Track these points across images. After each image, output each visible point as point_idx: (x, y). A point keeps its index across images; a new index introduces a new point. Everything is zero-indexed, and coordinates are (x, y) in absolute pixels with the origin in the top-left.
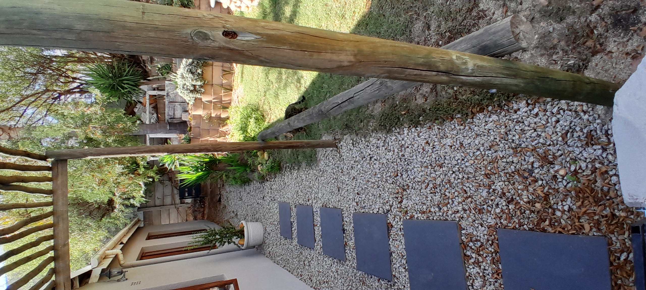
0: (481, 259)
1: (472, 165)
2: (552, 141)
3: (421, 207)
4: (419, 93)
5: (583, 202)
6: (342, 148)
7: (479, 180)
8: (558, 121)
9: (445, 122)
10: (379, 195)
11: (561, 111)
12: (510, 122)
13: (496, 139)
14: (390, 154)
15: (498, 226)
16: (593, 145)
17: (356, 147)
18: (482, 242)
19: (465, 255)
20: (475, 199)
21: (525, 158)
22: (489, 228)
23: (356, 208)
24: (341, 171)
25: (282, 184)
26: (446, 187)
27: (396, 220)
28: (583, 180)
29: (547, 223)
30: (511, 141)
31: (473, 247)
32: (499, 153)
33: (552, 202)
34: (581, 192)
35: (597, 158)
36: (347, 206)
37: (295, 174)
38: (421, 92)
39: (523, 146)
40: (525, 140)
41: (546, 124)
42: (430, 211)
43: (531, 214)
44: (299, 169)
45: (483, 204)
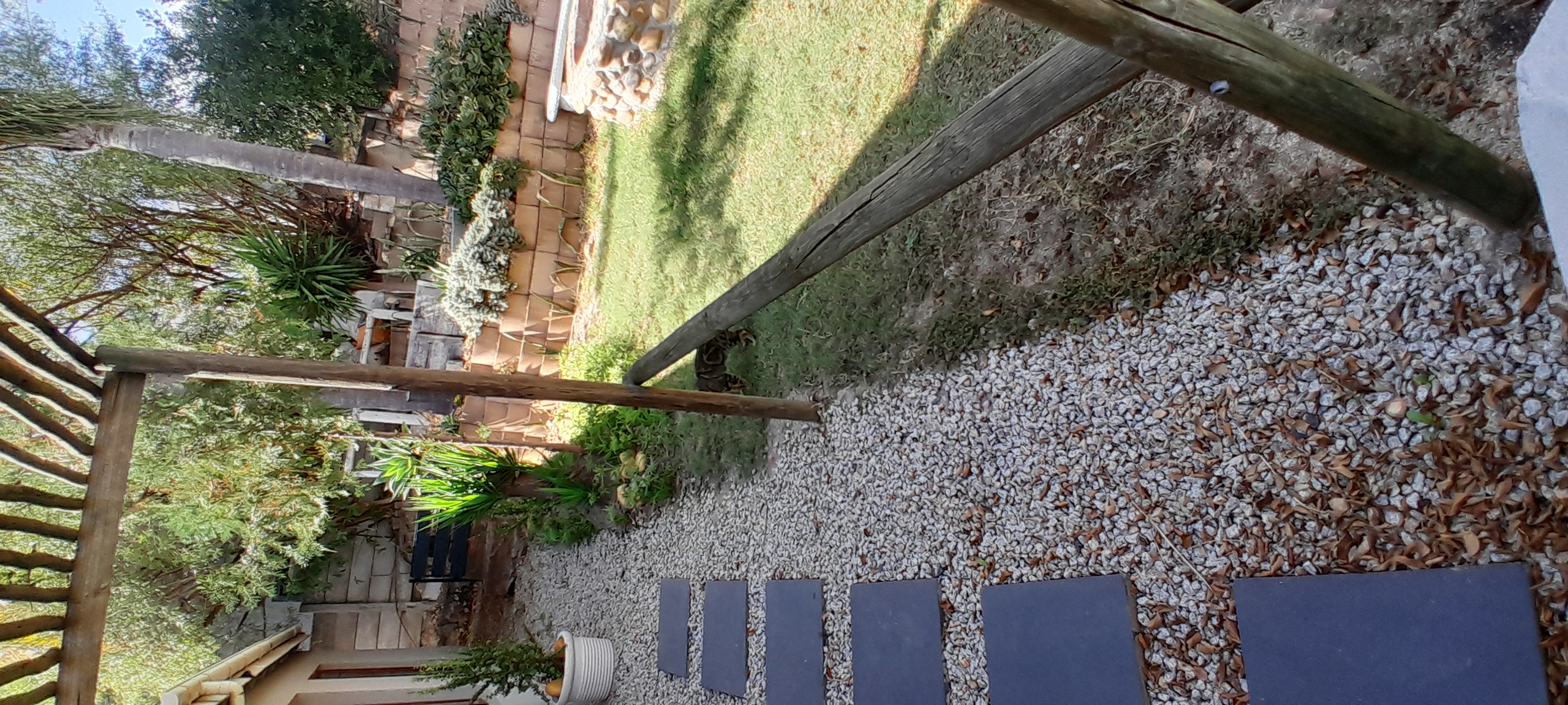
0: (1190, 672)
1: (1161, 420)
2: (1365, 335)
3: (1030, 547)
4: (1027, 263)
5: (1455, 478)
6: (831, 422)
7: (1182, 459)
8: (1374, 285)
9: (1092, 324)
10: (920, 530)
11: (1383, 259)
12: (1255, 301)
13: (1222, 346)
14: (953, 419)
15: (1234, 573)
16: (1468, 329)
17: (867, 413)
18: (1192, 622)
19: (1148, 665)
20: (1171, 510)
21: (1296, 386)
22: (1210, 582)
23: (860, 571)
24: (825, 479)
25: (674, 530)
26: (1096, 487)
27: (964, 589)
28: (1452, 420)
29: (1365, 545)
30: (1258, 347)
31: (1169, 641)
32: (1232, 382)
33: (1375, 490)
34: (1448, 450)
35: (1481, 358)
36: (837, 568)
37: (710, 501)
38: (1032, 259)
39: (1290, 354)
40: (1294, 339)
41: (1346, 295)
42: (1053, 557)
43: (1320, 531)
44: (719, 487)
45: (1192, 519)
